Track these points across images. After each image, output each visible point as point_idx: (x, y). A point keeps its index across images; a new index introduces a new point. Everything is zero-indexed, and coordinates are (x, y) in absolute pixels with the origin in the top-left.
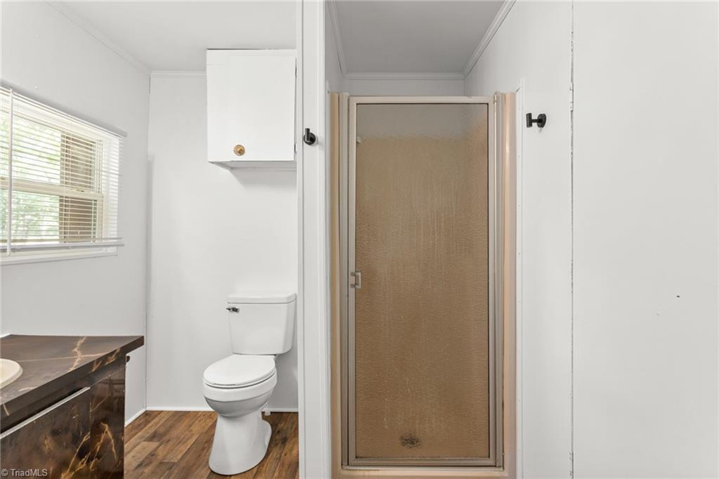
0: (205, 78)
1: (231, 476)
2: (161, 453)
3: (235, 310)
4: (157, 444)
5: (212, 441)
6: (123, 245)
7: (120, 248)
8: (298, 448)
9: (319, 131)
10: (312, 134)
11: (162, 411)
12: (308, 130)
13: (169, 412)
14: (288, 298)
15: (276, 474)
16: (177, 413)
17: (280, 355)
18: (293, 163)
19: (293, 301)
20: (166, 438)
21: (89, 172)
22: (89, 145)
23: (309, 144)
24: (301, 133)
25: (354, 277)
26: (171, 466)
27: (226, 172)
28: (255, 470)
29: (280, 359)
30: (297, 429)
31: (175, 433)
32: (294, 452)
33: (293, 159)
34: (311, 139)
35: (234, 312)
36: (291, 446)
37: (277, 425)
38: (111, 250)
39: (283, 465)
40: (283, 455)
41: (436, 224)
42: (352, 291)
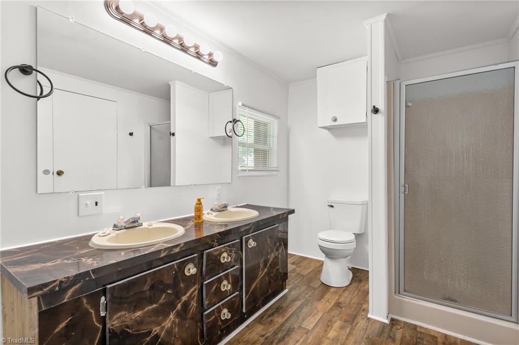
0: (316, 81)
1: (332, 287)
2: (298, 270)
3: (332, 206)
4: (296, 266)
5: (321, 272)
6: (279, 171)
7: (278, 172)
8: (369, 286)
9: (381, 106)
10: (376, 108)
11: (294, 255)
12: (374, 106)
13: (298, 256)
14: (363, 202)
15: (356, 293)
16: (302, 257)
17: (358, 234)
18: (366, 123)
19: (365, 205)
20: (299, 265)
21: (266, 137)
22: (265, 125)
23: (375, 114)
24: (370, 108)
25: (404, 187)
26: (303, 276)
27: (326, 131)
28: (344, 288)
29: (358, 236)
30: (368, 277)
31: (302, 264)
32: (366, 287)
33: (365, 121)
34: (376, 111)
35: (331, 208)
36: (364, 284)
37: (355, 274)
38: (275, 173)
39: (360, 290)
40: (360, 286)
41: (465, 155)
42: (402, 196)
